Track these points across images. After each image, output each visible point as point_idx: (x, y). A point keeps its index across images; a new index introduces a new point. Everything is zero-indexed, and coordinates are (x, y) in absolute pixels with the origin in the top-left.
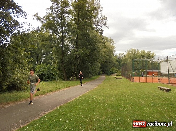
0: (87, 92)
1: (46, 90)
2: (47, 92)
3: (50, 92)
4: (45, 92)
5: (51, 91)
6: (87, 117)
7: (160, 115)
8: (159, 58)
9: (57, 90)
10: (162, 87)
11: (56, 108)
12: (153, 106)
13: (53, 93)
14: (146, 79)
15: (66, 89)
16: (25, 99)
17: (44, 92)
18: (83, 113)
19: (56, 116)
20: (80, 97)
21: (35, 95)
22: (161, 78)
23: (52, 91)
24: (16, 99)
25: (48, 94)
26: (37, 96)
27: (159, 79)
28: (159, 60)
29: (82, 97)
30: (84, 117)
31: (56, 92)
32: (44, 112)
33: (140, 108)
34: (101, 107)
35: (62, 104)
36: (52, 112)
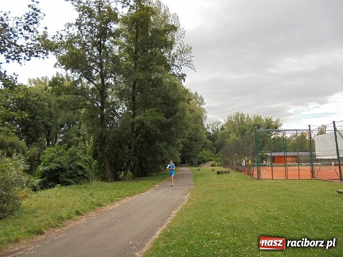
1: (64, 214)
2: (69, 218)
3: (77, 217)
4: (62, 218)
5: (78, 213)
8: (309, 126)
9: (94, 209)
13: (84, 219)
17: (61, 219)
21: (33, 233)
22: (316, 168)
23: (82, 213)
25: (71, 224)
26: (38, 233)
27: (312, 172)
28: (310, 130)
31: (93, 214)
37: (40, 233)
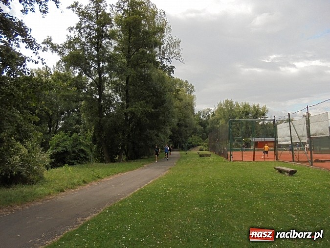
0: (151, 181)
1: (75, 181)
2: (79, 184)
3: (83, 184)
4: (75, 184)
5: (84, 182)
6: (161, 221)
7: (280, 212)
8: (275, 116)
9: (95, 180)
10: (281, 168)
11: (102, 210)
12: (268, 198)
13: (89, 185)
14: (254, 155)
15: (112, 178)
16: (40, 198)
17: (73, 184)
18: (153, 216)
19: (106, 222)
20: (142, 190)
21: (58, 191)
22: (279, 152)
23: (87, 182)
24: (25, 199)
25: (81, 188)
27: (276, 155)
29: (145, 190)
30: (156, 222)
31: (94, 183)
32: (83, 218)
33: (247, 203)
34: (182, 204)
35: (112, 203)
36: (97, 216)
37: (62, 191)
